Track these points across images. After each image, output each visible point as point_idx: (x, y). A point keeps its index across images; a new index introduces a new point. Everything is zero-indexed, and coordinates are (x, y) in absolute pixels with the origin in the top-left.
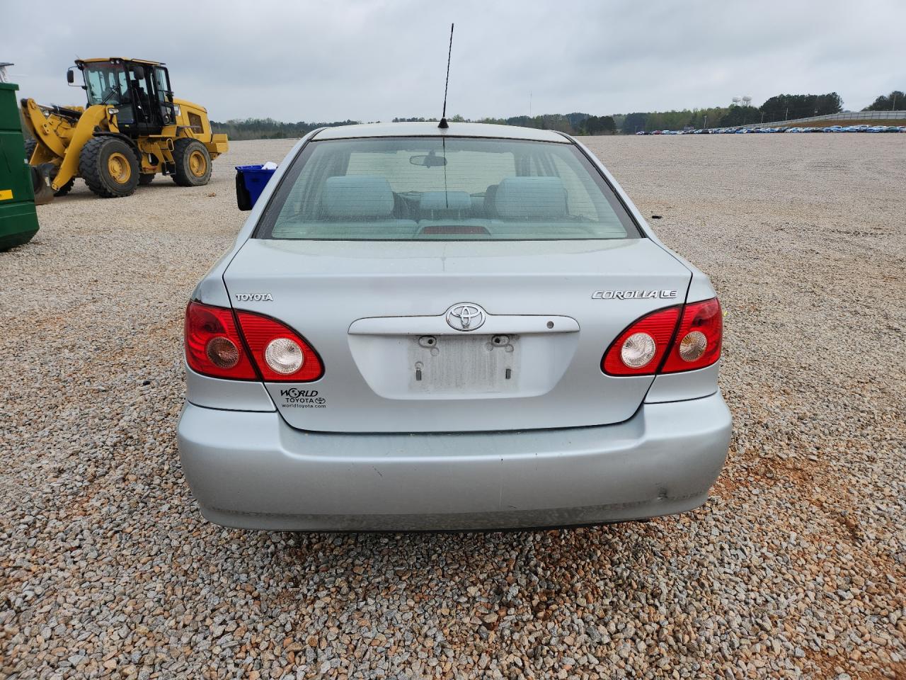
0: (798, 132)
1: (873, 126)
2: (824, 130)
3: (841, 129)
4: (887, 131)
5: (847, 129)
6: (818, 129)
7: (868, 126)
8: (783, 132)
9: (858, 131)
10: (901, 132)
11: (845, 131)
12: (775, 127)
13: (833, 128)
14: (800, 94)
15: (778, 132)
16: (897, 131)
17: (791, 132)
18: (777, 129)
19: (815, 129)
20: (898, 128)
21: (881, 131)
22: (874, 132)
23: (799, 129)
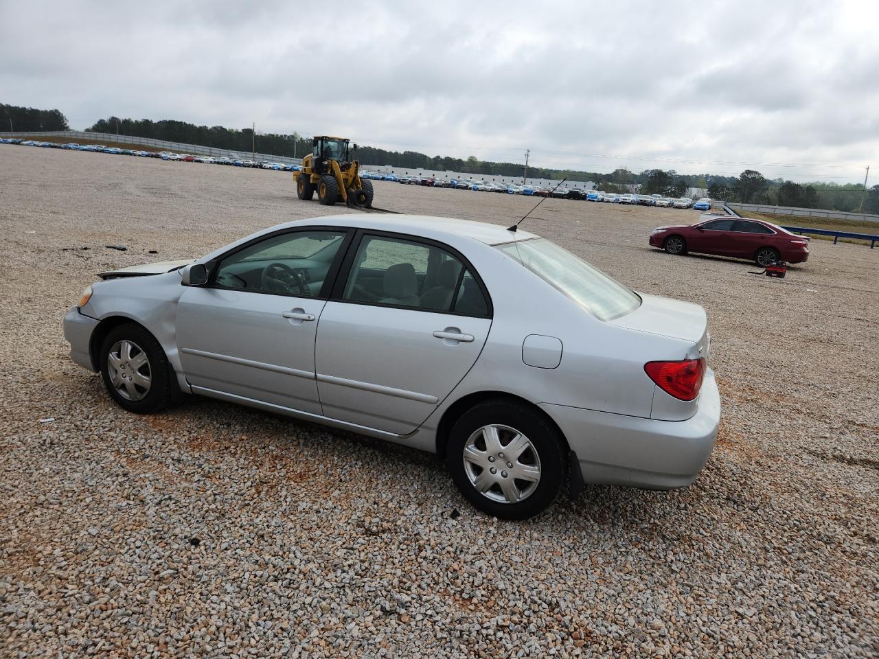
0: (35, 145)
1: (108, 147)
2: (63, 145)
3: (79, 147)
4: (123, 153)
5: (85, 148)
6: (56, 144)
7: (103, 146)
8: (18, 143)
9: (97, 151)
10: (135, 155)
11: (84, 150)
12: (9, 138)
13: (71, 145)
14: (21, 106)
15: (13, 143)
16: (131, 154)
17: (27, 145)
18: (10, 140)
19: (52, 144)
20: (131, 151)
21: (118, 153)
22: (110, 153)
23: (36, 143)
